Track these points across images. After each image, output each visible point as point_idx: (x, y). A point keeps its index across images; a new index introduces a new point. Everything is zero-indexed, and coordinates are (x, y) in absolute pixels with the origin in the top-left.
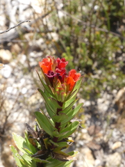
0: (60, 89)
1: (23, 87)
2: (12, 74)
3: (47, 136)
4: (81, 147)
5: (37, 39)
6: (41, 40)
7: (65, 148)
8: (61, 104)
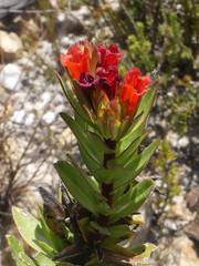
0: (106, 113)
1: (47, 109)
2: (25, 83)
3: (85, 213)
4: (172, 233)
5: (75, 8)
6: (84, 10)
7: (125, 238)
8: (112, 144)
